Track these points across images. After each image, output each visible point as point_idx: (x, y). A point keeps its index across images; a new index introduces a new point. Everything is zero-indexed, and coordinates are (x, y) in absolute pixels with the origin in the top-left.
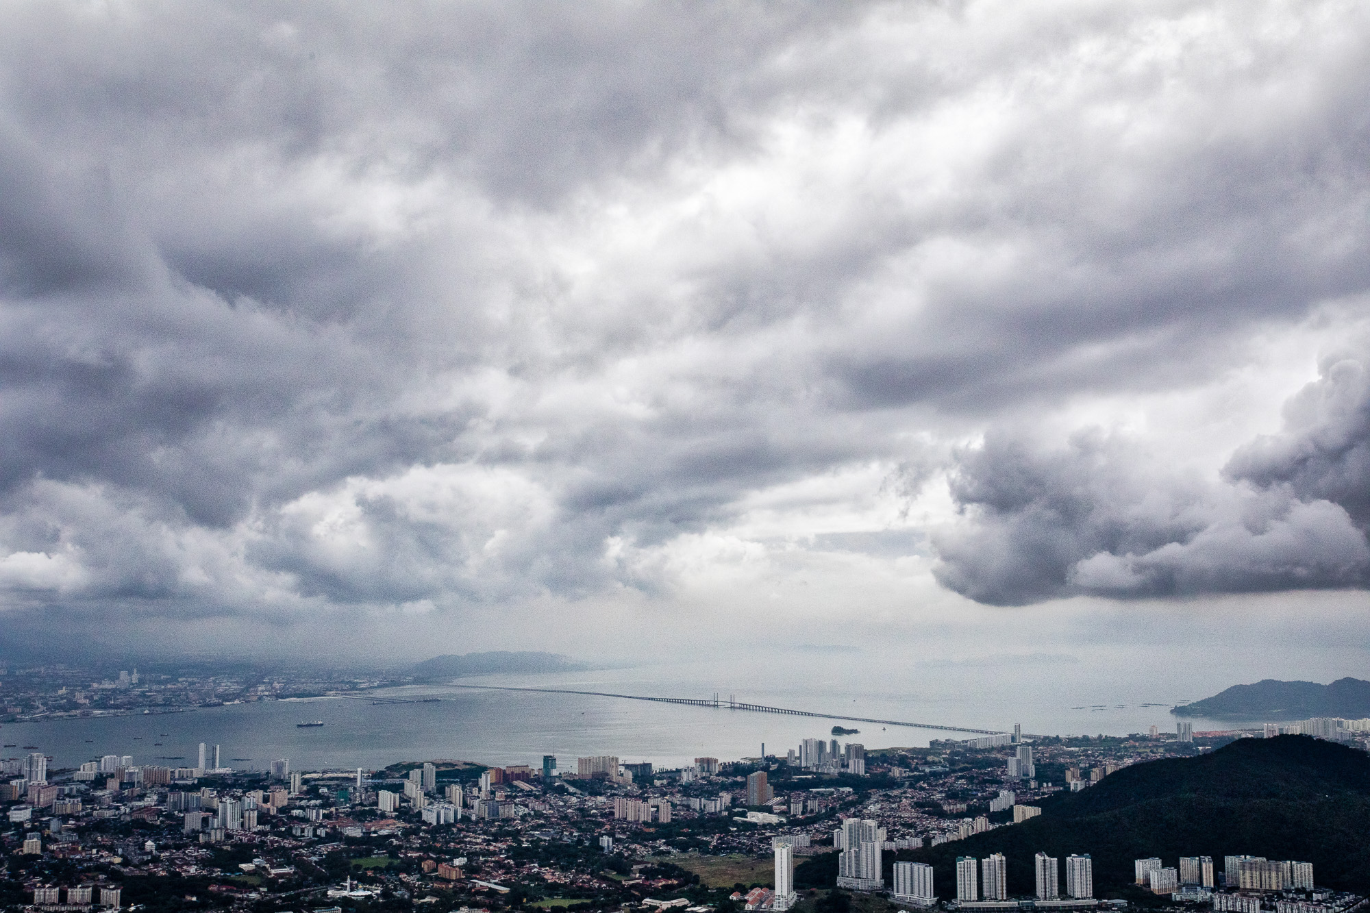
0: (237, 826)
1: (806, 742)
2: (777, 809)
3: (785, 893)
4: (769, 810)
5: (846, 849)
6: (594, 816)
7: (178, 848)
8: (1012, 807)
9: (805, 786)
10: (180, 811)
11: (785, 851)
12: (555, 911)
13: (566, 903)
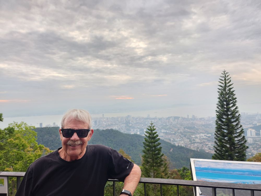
6: (194, 123)
8: (256, 124)
12: (189, 135)
13: (191, 134)
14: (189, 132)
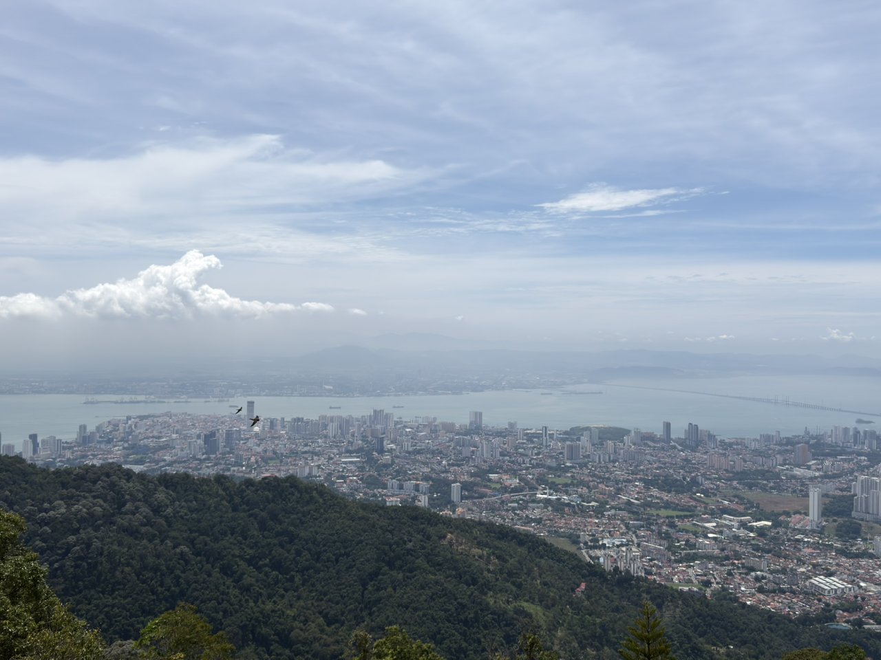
0: (490, 456)
1: (836, 428)
2: (814, 467)
3: (816, 519)
4: (809, 468)
5: (859, 495)
6: (695, 464)
7: (458, 466)
9: (834, 454)
10: (460, 446)
11: (816, 494)
12: (667, 517)
13: (674, 513)
14: (667, 505)
